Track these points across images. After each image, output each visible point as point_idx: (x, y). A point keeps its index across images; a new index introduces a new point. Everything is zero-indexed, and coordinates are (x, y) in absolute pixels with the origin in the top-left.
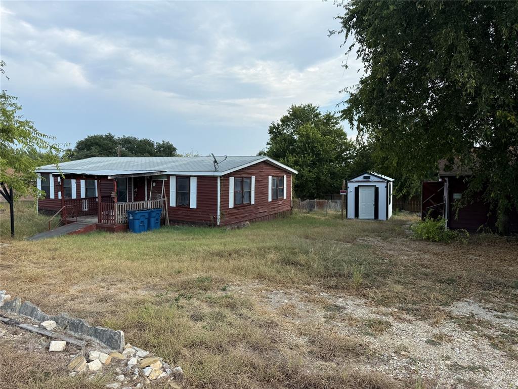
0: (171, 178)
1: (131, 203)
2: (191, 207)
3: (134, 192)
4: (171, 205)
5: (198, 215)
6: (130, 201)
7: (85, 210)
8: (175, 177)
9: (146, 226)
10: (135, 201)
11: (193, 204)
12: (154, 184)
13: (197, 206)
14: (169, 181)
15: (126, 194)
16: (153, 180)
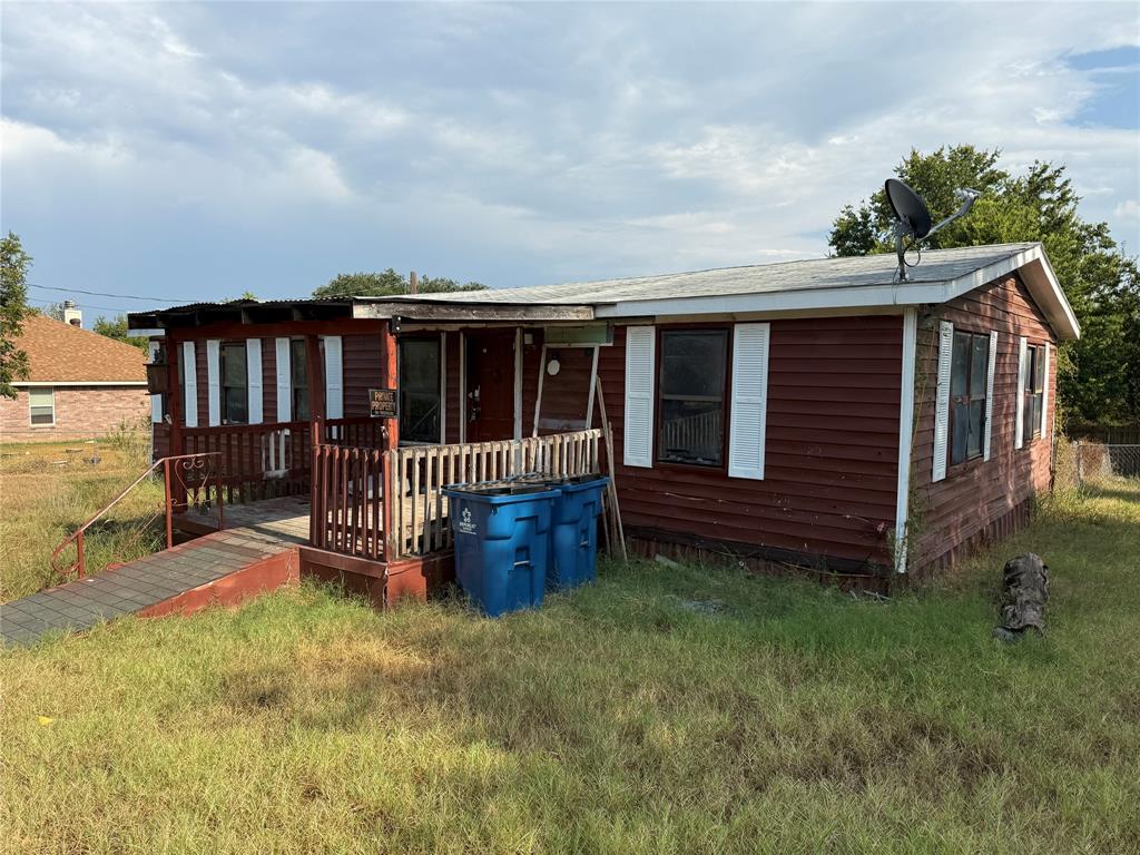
0: (631, 333)
1: (455, 449)
2: (730, 475)
3: (470, 403)
4: (631, 459)
5: (777, 516)
6: (453, 439)
7: (273, 473)
8: (652, 331)
9: (540, 572)
10: (470, 439)
11: (747, 459)
12: (554, 368)
13: (767, 467)
14: (623, 349)
15: (437, 412)
16: (548, 349)
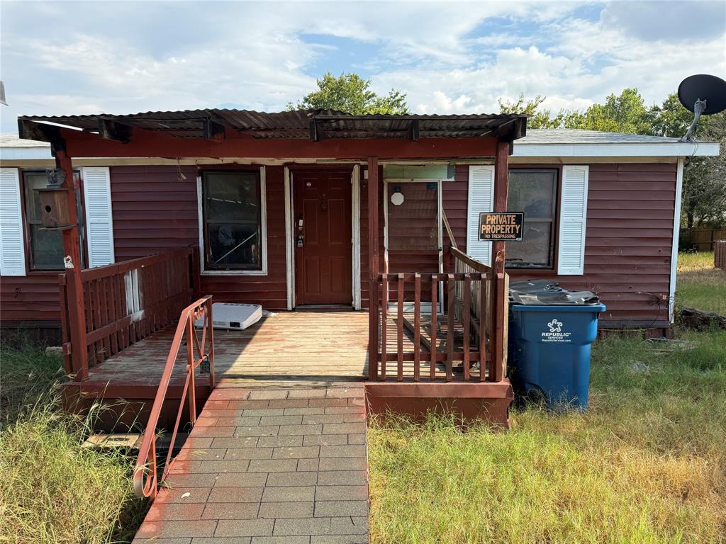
0: (473, 171)
2: (559, 273)
3: (296, 231)
7: (136, 316)
8: (492, 169)
12: (398, 199)
13: (585, 266)
14: (466, 183)
15: (257, 240)
16: (389, 184)
